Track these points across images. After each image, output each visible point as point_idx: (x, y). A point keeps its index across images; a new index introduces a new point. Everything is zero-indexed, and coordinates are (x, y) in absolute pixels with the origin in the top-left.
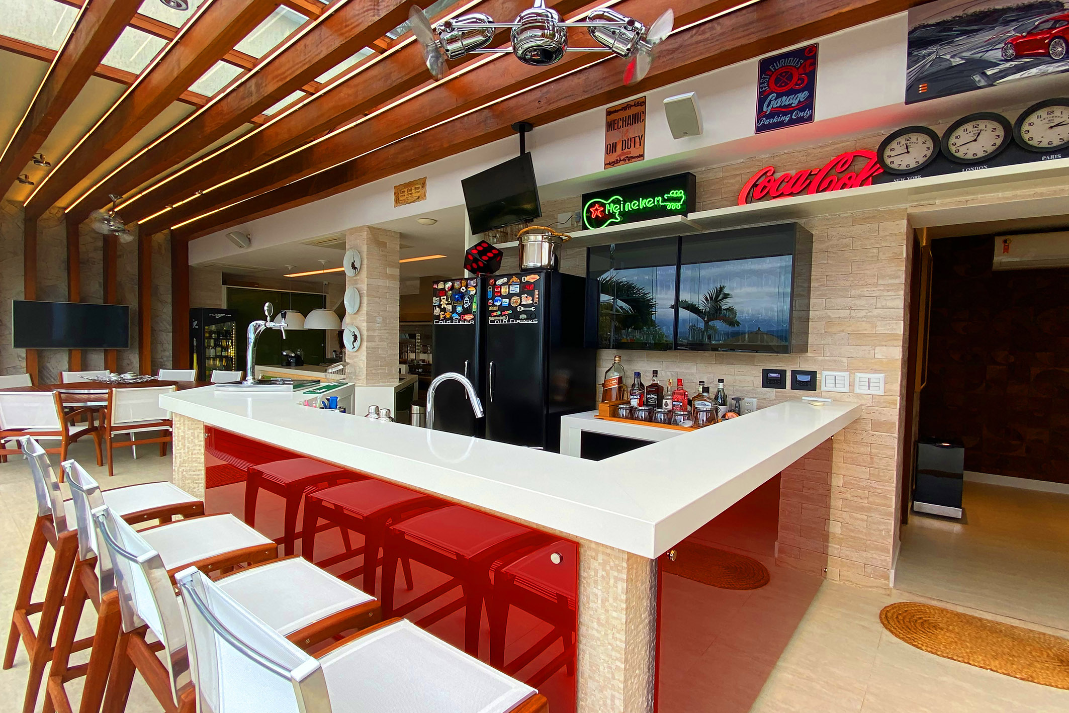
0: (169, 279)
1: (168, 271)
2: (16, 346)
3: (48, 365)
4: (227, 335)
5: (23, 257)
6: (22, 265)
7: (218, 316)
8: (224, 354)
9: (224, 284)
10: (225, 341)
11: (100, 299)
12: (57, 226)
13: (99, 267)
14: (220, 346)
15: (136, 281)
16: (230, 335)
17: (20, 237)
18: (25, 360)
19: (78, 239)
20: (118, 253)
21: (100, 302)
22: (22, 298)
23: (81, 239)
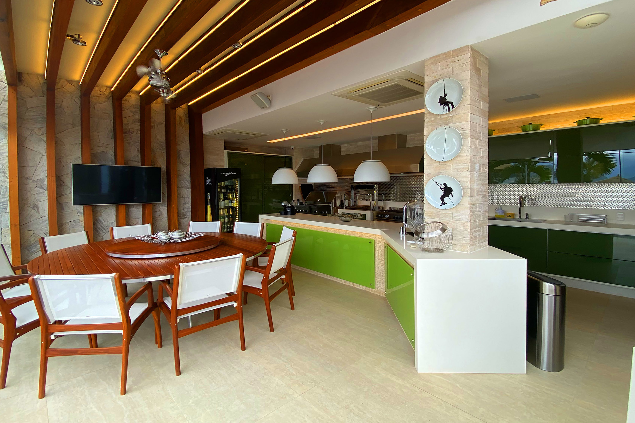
0: (188, 146)
1: (187, 139)
2: (75, 204)
3: (100, 218)
4: (232, 189)
5: (80, 128)
6: (80, 135)
7: (227, 174)
8: (231, 205)
9: (225, 149)
10: (231, 194)
11: (138, 162)
12: (105, 102)
13: (136, 136)
14: (228, 199)
15: (164, 147)
16: (235, 189)
17: (78, 112)
18: (83, 215)
19: (122, 113)
20: (152, 124)
21: (139, 165)
22: (80, 162)
23: (124, 112)
